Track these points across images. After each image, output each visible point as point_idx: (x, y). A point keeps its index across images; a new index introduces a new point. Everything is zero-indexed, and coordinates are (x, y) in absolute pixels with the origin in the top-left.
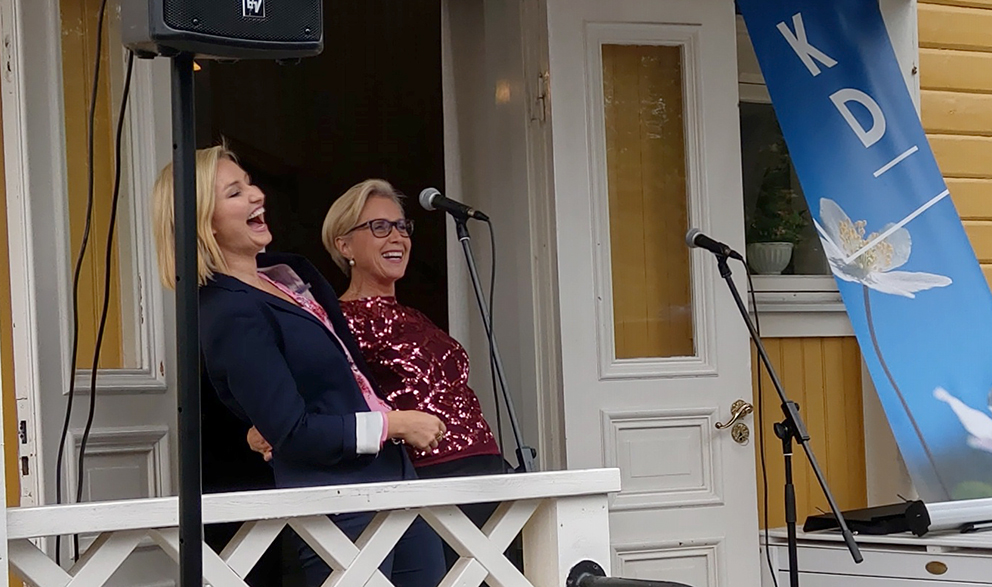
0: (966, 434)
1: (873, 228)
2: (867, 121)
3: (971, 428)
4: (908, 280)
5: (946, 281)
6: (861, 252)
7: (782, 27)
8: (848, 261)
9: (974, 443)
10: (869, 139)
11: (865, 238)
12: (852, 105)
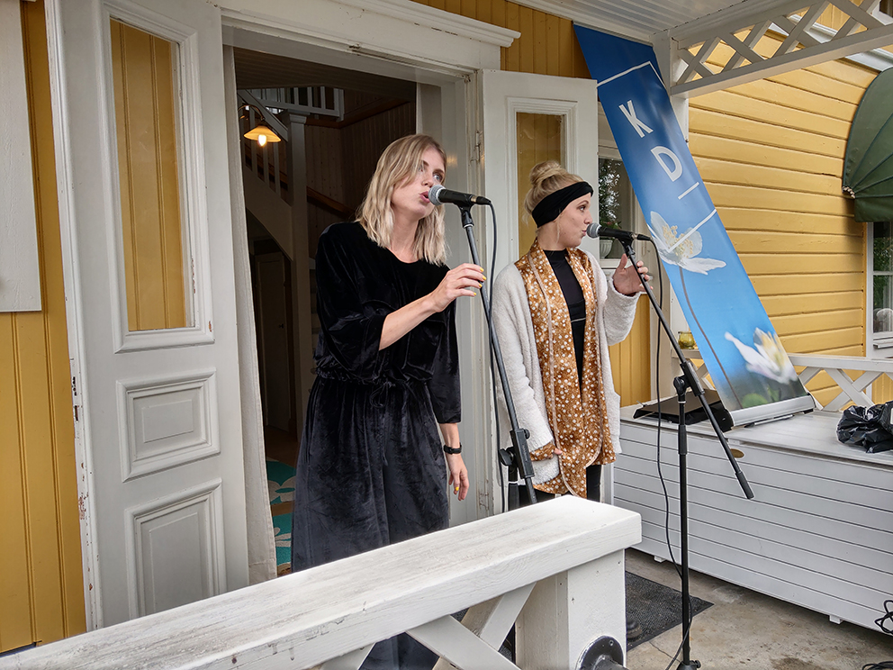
0: (745, 362)
1: (681, 231)
2: (672, 166)
3: (747, 358)
4: (702, 263)
5: (723, 264)
6: (676, 245)
7: (622, 107)
8: (669, 251)
9: (750, 368)
10: (674, 176)
11: (677, 237)
12: (664, 156)
